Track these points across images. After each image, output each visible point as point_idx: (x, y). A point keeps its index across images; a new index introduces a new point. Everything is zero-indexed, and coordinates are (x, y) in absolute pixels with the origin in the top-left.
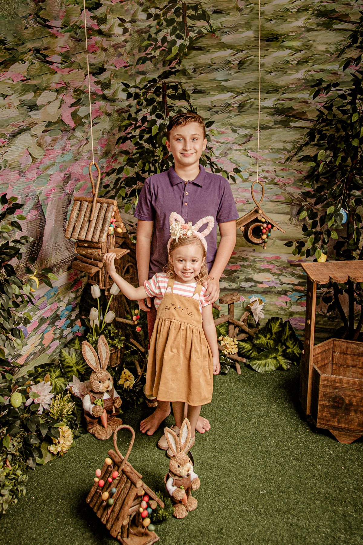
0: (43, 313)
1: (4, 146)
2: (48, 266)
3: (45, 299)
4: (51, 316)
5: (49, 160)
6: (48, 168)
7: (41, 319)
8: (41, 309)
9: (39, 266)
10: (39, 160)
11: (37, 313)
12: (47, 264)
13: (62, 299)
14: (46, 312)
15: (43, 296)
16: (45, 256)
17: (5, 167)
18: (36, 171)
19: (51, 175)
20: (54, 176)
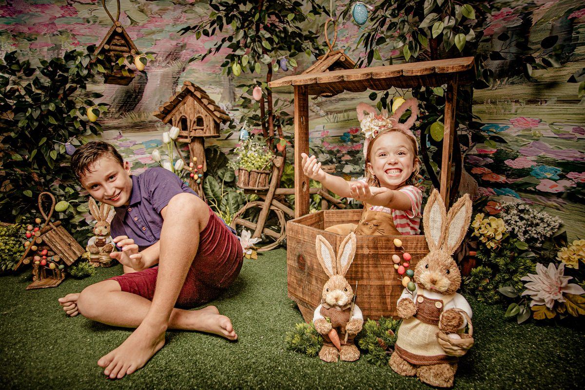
0: (140, 159)
1: (94, 4)
2: (149, 119)
3: (143, 146)
4: (150, 164)
5: (155, 26)
6: (153, 33)
7: (137, 163)
8: (138, 154)
9: (137, 116)
10: (140, 24)
11: (131, 156)
12: (148, 117)
13: (167, 153)
14: (143, 158)
15: (141, 144)
16: (144, 109)
17: (95, 22)
18: (136, 33)
19: (156, 40)
20: (162, 42)
